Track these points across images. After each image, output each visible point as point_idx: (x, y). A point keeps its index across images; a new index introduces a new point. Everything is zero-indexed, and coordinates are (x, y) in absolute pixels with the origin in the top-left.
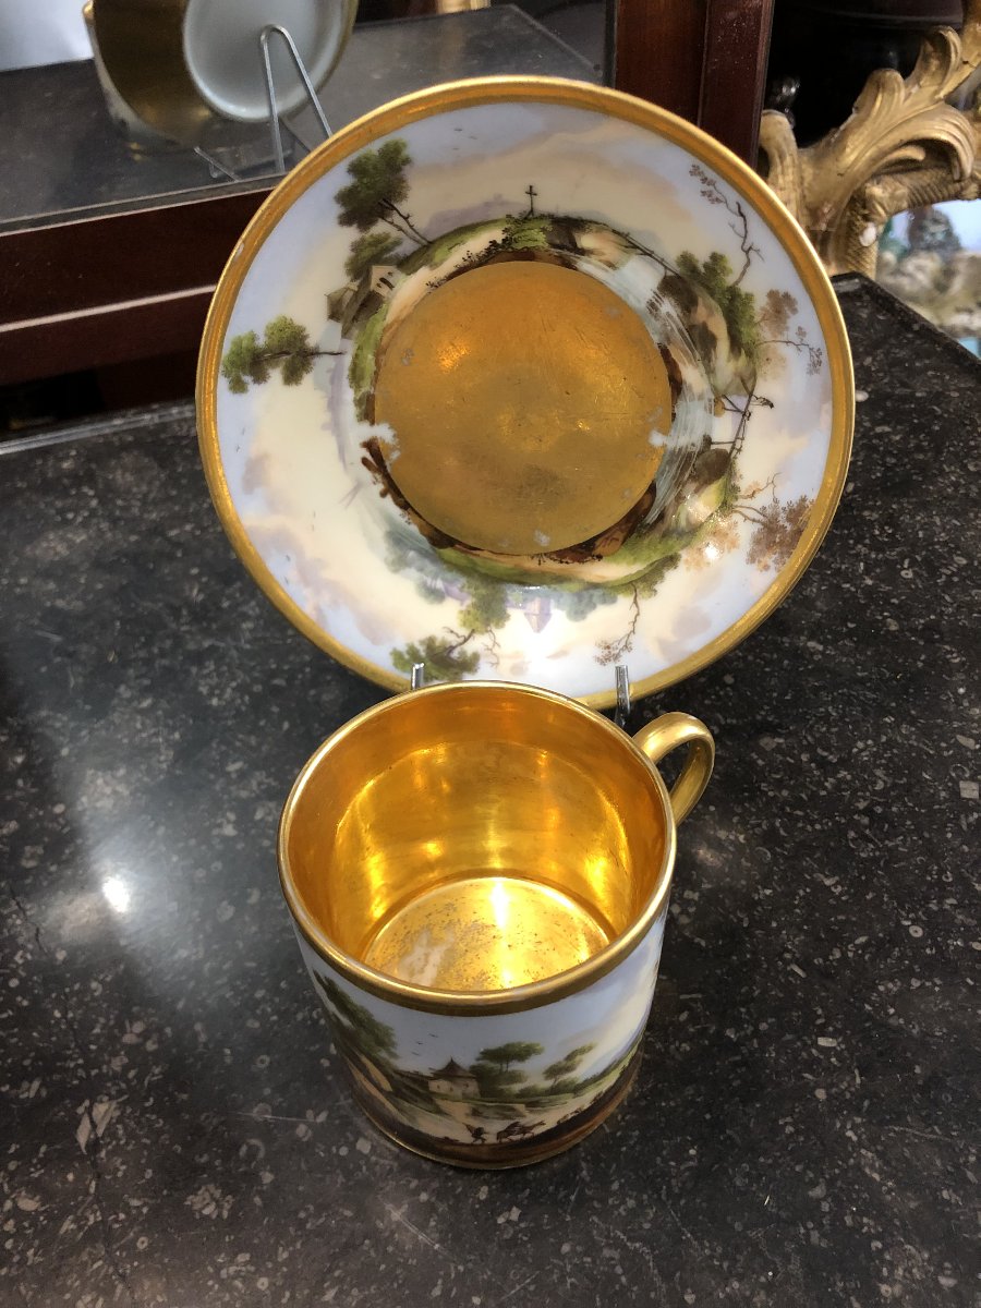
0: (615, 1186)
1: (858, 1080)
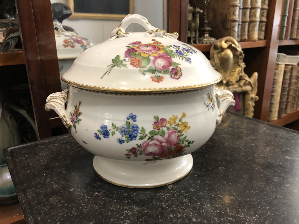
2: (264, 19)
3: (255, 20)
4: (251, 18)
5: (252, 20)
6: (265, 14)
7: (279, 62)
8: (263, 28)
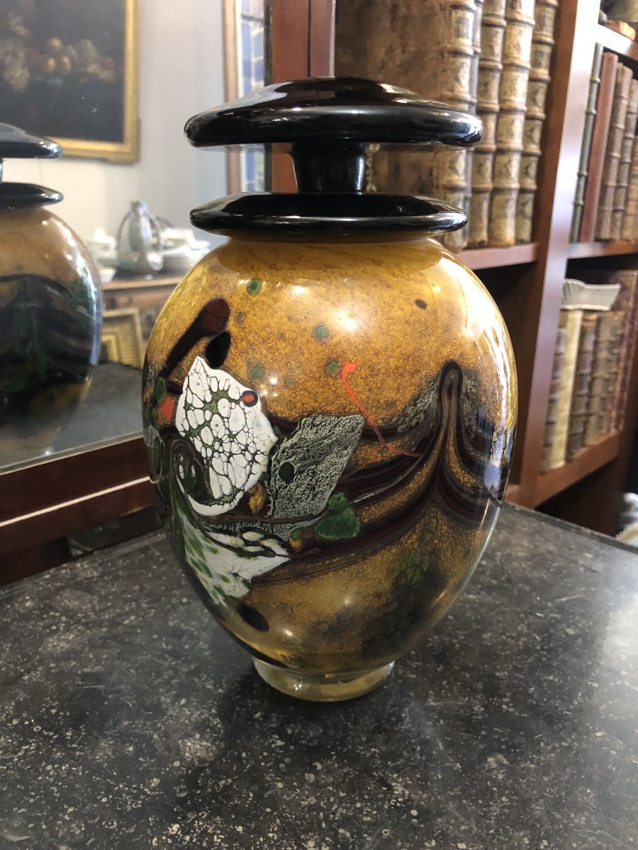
0: (573, 815)
1: (621, 743)
2: (531, 184)
3: (506, 186)
4: (497, 180)
5: (500, 186)
6: (533, 170)
7: (568, 304)
8: (529, 209)
